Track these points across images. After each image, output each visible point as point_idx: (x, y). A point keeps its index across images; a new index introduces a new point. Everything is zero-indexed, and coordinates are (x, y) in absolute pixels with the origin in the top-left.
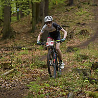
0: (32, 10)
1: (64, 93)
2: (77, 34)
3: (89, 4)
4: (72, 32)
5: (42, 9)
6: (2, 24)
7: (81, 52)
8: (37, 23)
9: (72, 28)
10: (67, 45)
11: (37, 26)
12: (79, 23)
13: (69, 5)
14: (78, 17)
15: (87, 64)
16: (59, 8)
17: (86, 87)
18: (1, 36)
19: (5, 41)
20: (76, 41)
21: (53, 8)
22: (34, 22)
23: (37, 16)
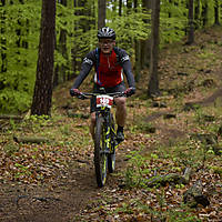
1: (179, 169)
5: (149, 50)
7: (205, 111)
9: (192, 76)
10: (185, 101)
15: (211, 128)
20: (198, 95)
21: (165, 48)
22: (138, 67)
23: (142, 58)
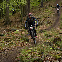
0: (21, 10)
2: (45, 23)
3: (51, 7)
4: (43, 22)
6: (4, 17)
8: (23, 16)
11: (23, 18)
12: (46, 17)
13: (41, 7)
14: (45, 13)
16: (35, 8)
17: (51, 52)
18: (4, 23)
19: (6, 26)
